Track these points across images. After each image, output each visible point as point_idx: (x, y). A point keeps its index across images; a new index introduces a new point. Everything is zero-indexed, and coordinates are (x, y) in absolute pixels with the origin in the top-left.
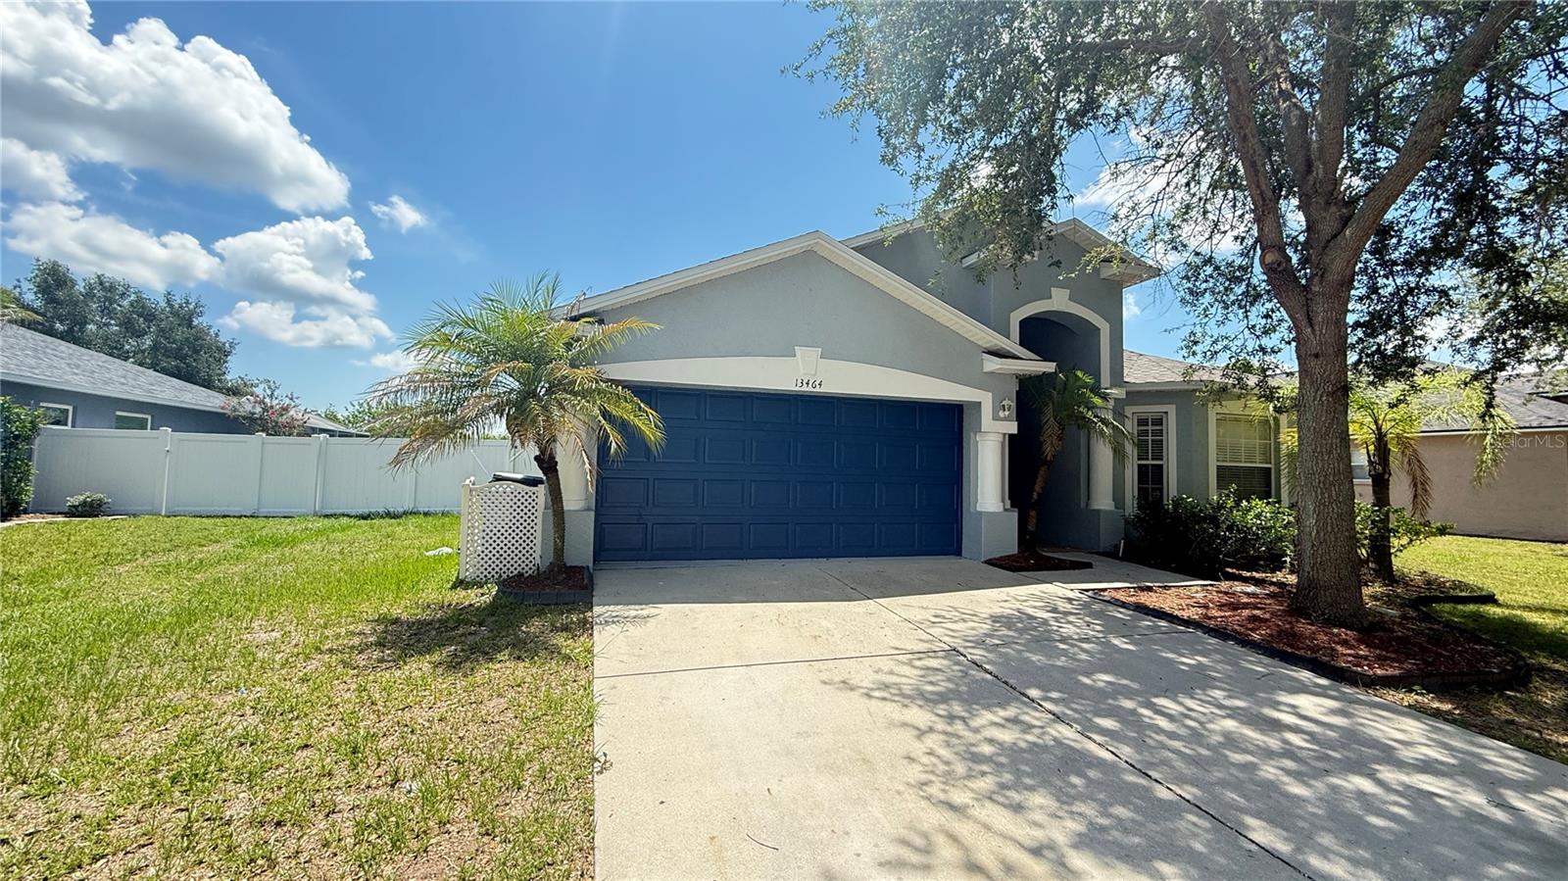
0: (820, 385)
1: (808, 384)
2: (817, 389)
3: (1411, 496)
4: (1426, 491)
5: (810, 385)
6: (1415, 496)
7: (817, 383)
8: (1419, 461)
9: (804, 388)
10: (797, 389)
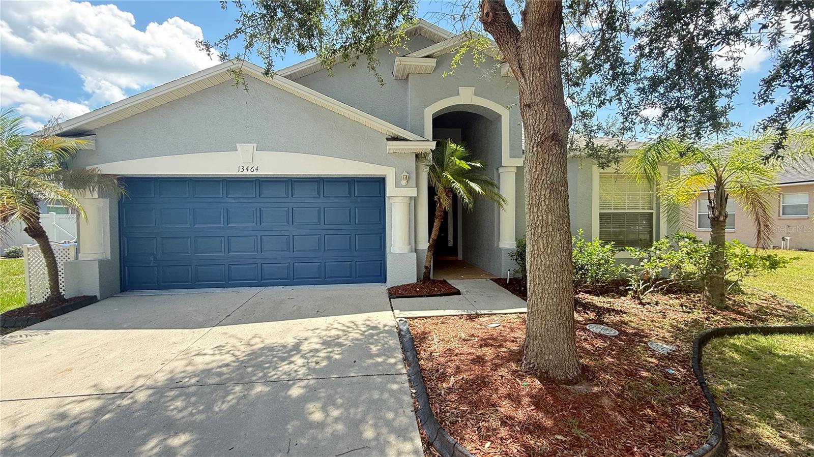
0: (257, 169)
1: (247, 169)
2: (255, 173)
3: (755, 231)
4: (767, 226)
5: (249, 170)
6: (759, 232)
7: (254, 168)
8: (761, 203)
9: (245, 172)
10: (238, 173)
